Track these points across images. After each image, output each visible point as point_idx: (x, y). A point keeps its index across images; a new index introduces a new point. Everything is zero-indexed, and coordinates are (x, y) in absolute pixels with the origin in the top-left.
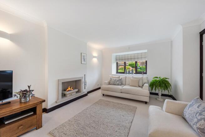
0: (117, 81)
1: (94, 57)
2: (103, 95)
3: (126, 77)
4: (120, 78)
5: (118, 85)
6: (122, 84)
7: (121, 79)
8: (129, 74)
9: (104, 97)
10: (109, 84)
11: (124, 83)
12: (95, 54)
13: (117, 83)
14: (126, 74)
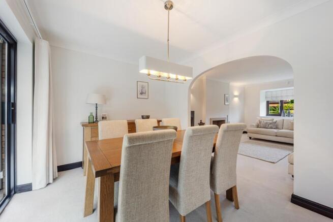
0: (268, 123)
1: (236, 96)
2: (250, 138)
3: (284, 120)
4: (274, 121)
5: (271, 128)
6: (277, 128)
7: (276, 122)
8: (289, 116)
9: (251, 140)
10: (258, 126)
11: (280, 126)
12: (236, 93)
13: (270, 126)
14: (284, 116)
